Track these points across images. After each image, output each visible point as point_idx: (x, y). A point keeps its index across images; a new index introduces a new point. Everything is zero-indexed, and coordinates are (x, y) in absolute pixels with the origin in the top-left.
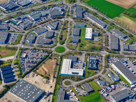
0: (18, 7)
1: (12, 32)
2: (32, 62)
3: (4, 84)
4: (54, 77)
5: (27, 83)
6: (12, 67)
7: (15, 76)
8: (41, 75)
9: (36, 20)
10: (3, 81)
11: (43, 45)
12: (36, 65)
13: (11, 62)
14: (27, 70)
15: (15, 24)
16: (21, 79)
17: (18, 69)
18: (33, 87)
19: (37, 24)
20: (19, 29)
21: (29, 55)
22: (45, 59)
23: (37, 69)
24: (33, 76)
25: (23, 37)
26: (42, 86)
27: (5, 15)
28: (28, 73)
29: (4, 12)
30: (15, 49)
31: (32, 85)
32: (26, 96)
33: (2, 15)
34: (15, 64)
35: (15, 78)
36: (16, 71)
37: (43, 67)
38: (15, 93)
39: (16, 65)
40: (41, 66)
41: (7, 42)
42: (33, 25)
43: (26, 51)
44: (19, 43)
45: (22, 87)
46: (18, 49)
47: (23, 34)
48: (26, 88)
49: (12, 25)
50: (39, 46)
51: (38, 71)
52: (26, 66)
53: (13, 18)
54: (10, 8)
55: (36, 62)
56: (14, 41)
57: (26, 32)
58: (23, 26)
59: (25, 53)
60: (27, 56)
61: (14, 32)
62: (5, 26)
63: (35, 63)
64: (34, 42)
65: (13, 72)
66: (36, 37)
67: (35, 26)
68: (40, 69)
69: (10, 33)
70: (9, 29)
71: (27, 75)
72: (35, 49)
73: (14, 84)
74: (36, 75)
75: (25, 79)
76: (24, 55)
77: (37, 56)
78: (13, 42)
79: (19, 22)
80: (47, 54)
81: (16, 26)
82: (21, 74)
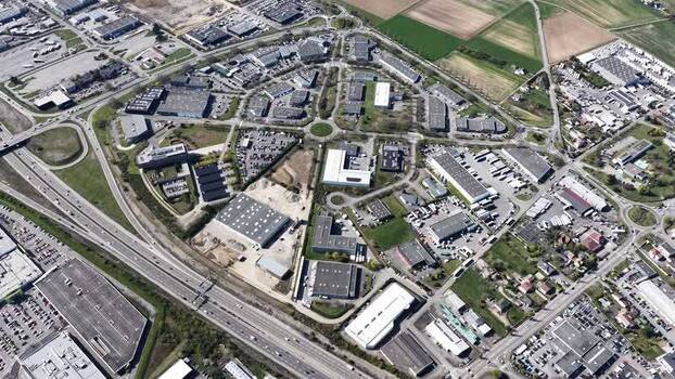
0: (228, 37)
1: (217, 92)
2: (263, 156)
3: (202, 203)
4: (309, 188)
5: (252, 201)
6: (220, 167)
7: (226, 187)
8: (282, 184)
9: (268, 66)
10: (201, 198)
11: (285, 121)
12: (270, 162)
13: (218, 157)
14: (252, 173)
15: (223, 75)
16: (239, 193)
17: (231, 172)
18: (265, 209)
19: (270, 75)
20: (233, 86)
21: (256, 142)
22: (290, 149)
23: (274, 171)
24: (265, 187)
25: (242, 104)
26: (284, 207)
27: (200, 56)
28: (254, 180)
29: (199, 49)
30: (225, 129)
31: (263, 205)
32: (250, 229)
33: (194, 56)
34: (226, 161)
35: (227, 191)
36: (228, 176)
37: (286, 166)
38: (227, 223)
39: (229, 164)
40: (282, 164)
41: (206, 113)
42: (262, 78)
43: (249, 134)
44: (233, 116)
45: (243, 210)
46: (233, 128)
47: (242, 96)
48: (251, 212)
49: (218, 76)
50: (276, 123)
51: (274, 175)
52: (249, 165)
53: (219, 61)
54: (211, 39)
55: (270, 156)
56: (223, 113)
57: (249, 92)
58: (240, 79)
59: (247, 137)
60: (250, 144)
61: (221, 92)
62: (201, 79)
63: (268, 159)
64: (265, 114)
65: (223, 179)
66: (270, 104)
67: (268, 79)
68: (280, 171)
69: (213, 94)
70: (211, 86)
71: (253, 185)
72: (268, 129)
73: (225, 204)
74: (270, 183)
75: (248, 192)
76: (245, 143)
77: (273, 143)
78: (220, 115)
79: (232, 71)
80: (292, 140)
81: (225, 80)
82: (239, 182)
